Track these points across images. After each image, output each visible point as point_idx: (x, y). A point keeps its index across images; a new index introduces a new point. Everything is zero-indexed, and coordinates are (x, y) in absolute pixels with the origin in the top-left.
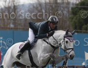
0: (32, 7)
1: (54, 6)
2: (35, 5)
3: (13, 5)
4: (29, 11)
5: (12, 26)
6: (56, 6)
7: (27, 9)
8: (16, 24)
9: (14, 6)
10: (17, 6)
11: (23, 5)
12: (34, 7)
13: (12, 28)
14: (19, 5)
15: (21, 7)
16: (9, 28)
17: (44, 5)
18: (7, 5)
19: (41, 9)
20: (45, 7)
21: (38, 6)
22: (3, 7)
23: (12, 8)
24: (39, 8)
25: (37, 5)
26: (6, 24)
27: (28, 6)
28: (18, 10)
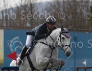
0: (49, 5)
1: (72, 5)
2: (53, 4)
3: (29, 3)
4: (46, 9)
5: (28, 25)
6: (74, 5)
7: (44, 8)
8: (33, 23)
9: (31, 4)
10: (34, 4)
11: (40, 3)
12: (51, 5)
13: (28, 27)
14: (35, 3)
15: (38, 5)
16: (26, 27)
17: (62, 3)
18: (23, 3)
19: (59, 8)
20: (63, 5)
21: (56, 4)
22: (19, 5)
23: (29, 6)
24: (57, 7)
25: (54, 4)
26: (22, 23)
27: (45, 5)
28: (35, 9)
